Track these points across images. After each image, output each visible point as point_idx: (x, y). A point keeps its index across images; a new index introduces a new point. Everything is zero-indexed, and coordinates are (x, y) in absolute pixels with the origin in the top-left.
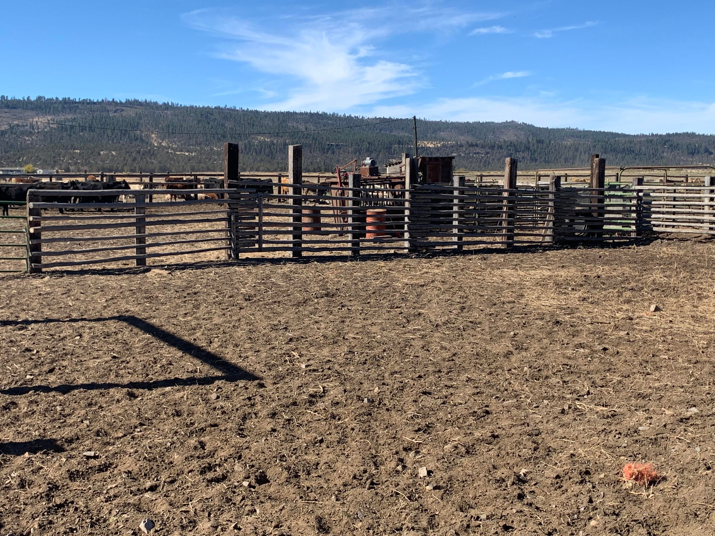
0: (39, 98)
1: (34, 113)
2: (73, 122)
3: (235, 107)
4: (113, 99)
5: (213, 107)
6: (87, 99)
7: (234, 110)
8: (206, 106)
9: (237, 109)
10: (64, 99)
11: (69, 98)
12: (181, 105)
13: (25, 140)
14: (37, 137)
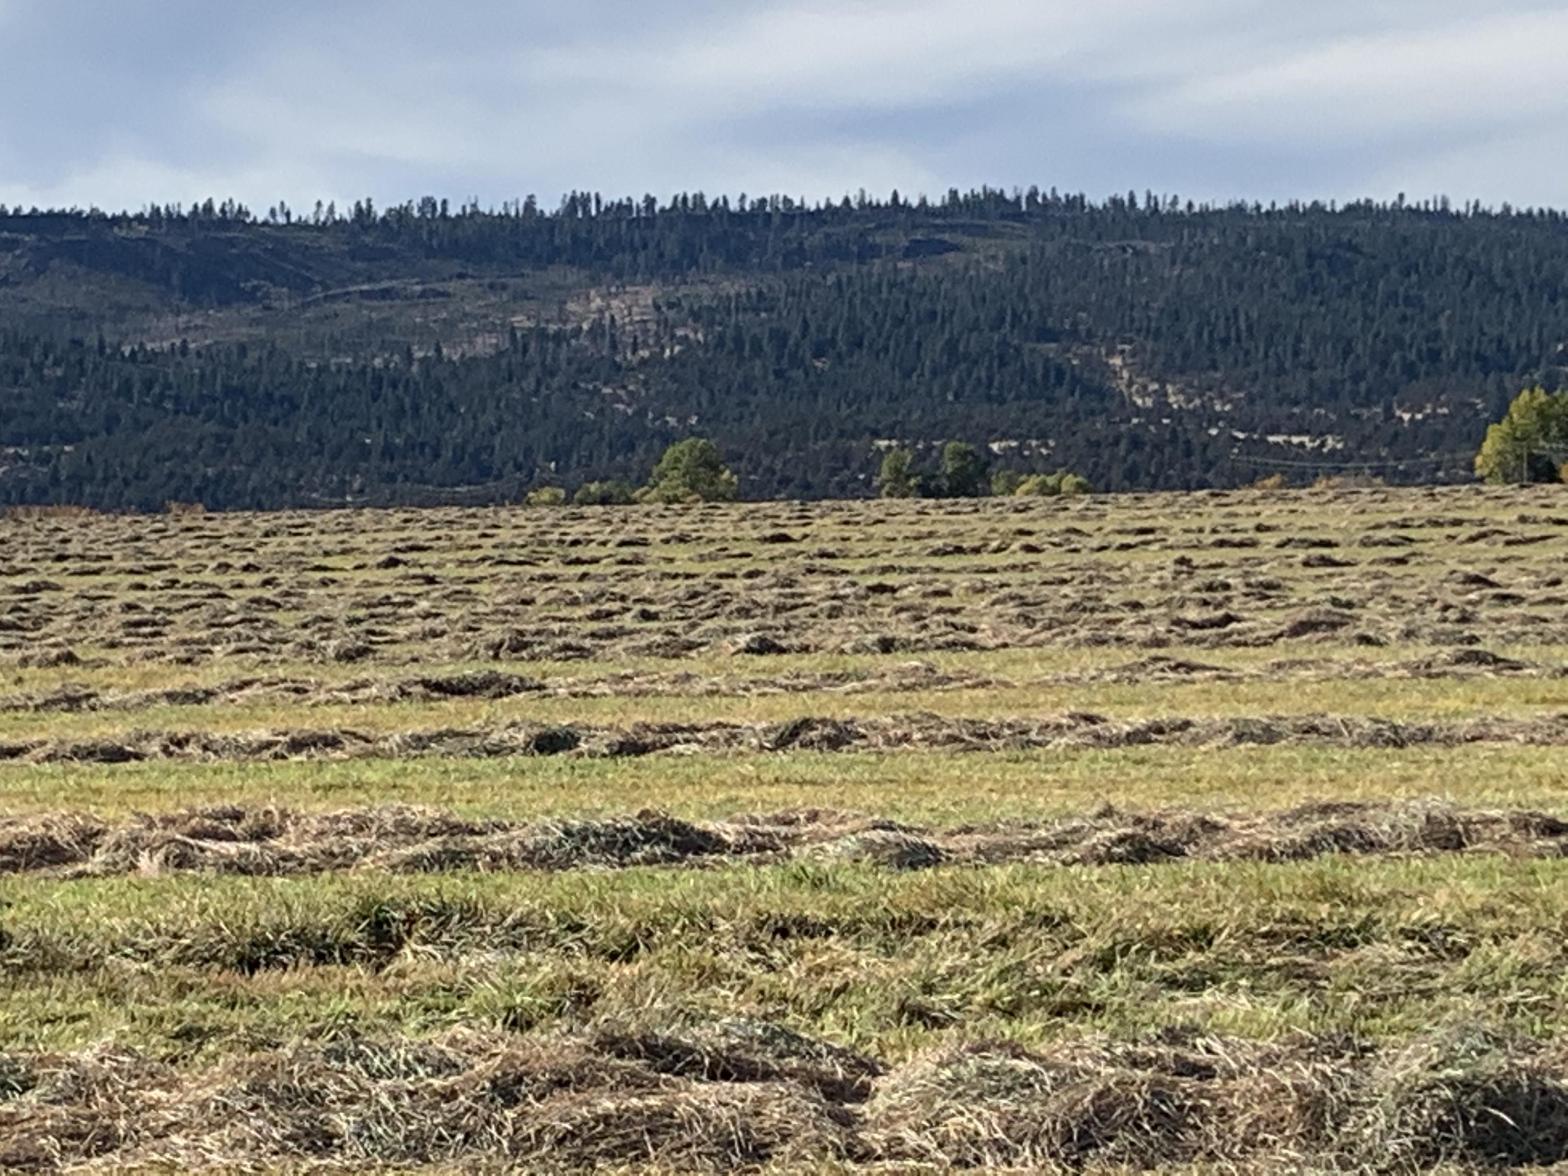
0: (576, 203)
1: (573, 275)
2: (757, 311)
3: (1445, 202)
4: (895, 196)
5: (1339, 207)
6: (774, 198)
7: (1443, 215)
8: (1306, 201)
9: (1453, 209)
10: (681, 203)
11: (699, 198)
12: (1190, 205)
13: (603, 398)
14: (645, 383)
